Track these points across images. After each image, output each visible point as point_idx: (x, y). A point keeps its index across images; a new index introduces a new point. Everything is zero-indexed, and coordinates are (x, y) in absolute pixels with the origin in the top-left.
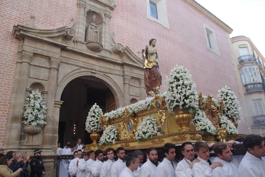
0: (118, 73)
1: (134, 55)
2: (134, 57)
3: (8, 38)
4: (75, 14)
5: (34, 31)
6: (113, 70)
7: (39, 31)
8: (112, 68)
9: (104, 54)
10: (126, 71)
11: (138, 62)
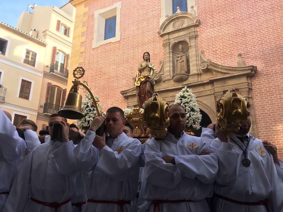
0: (209, 93)
1: (220, 67)
2: (221, 69)
3: (122, 101)
4: (163, 56)
5: (130, 91)
6: (202, 92)
7: (132, 89)
8: (201, 90)
9: (192, 80)
10: (216, 87)
11: (229, 72)
